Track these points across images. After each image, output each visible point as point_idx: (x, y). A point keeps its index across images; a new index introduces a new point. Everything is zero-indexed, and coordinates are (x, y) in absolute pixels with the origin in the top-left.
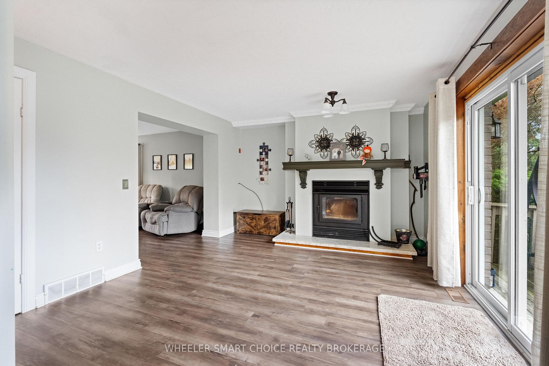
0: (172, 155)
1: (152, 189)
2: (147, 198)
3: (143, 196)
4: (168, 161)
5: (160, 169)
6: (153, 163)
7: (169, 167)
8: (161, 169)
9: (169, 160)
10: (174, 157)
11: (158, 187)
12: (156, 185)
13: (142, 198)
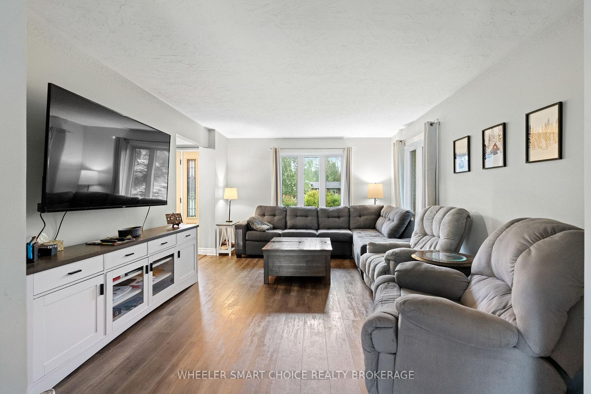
0: (494, 129)
1: (443, 218)
2: (434, 236)
3: (428, 231)
4: (484, 146)
5: (467, 170)
6: (455, 158)
7: (486, 161)
8: (469, 170)
9: (486, 143)
10: (499, 131)
11: (454, 214)
12: (454, 208)
13: (425, 234)
